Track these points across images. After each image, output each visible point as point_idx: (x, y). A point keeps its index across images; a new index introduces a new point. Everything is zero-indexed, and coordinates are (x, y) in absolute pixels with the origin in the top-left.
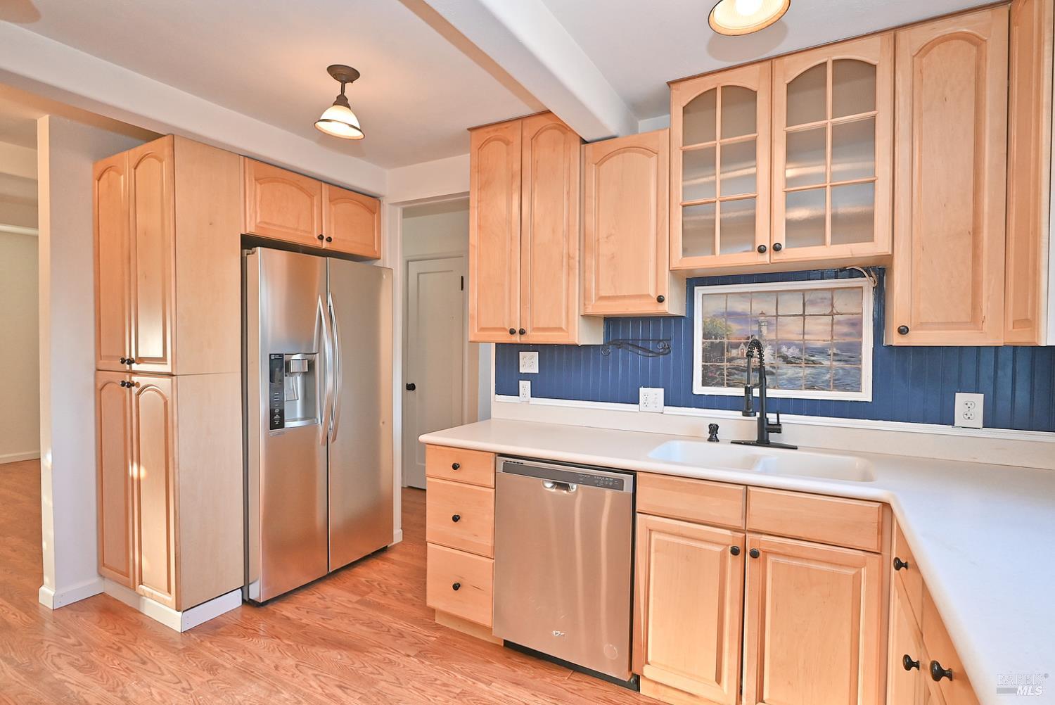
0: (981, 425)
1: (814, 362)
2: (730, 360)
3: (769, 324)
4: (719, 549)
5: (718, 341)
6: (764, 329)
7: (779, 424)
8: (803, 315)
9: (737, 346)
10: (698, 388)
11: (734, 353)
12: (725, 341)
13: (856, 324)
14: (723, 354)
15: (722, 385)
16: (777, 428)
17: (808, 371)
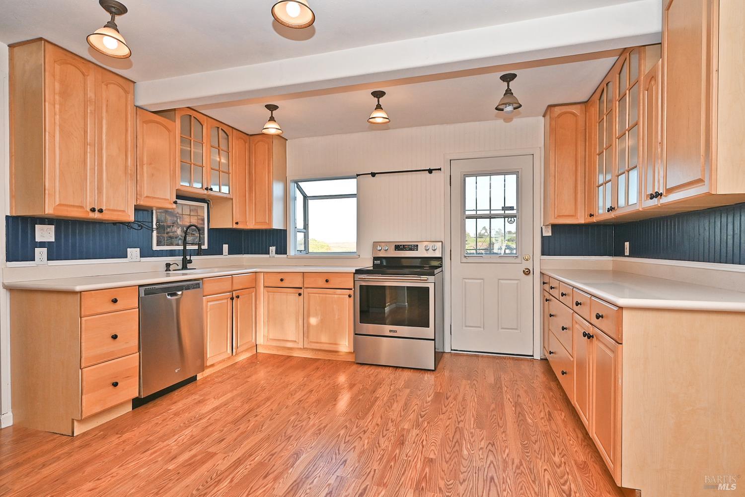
0: (227, 254)
1: (194, 234)
2: (168, 233)
3: (180, 218)
4: (226, 301)
5: (162, 224)
6: (179, 220)
7: (190, 260)
8: (190, 215)
9: (169, 227)
10: (155, 247)
11: (169, 230)
12: (165, 224)
13: (203, 220)
14: (164, 230)
15: (164, 245)
16: (190, 261)
17: (192, 238)
